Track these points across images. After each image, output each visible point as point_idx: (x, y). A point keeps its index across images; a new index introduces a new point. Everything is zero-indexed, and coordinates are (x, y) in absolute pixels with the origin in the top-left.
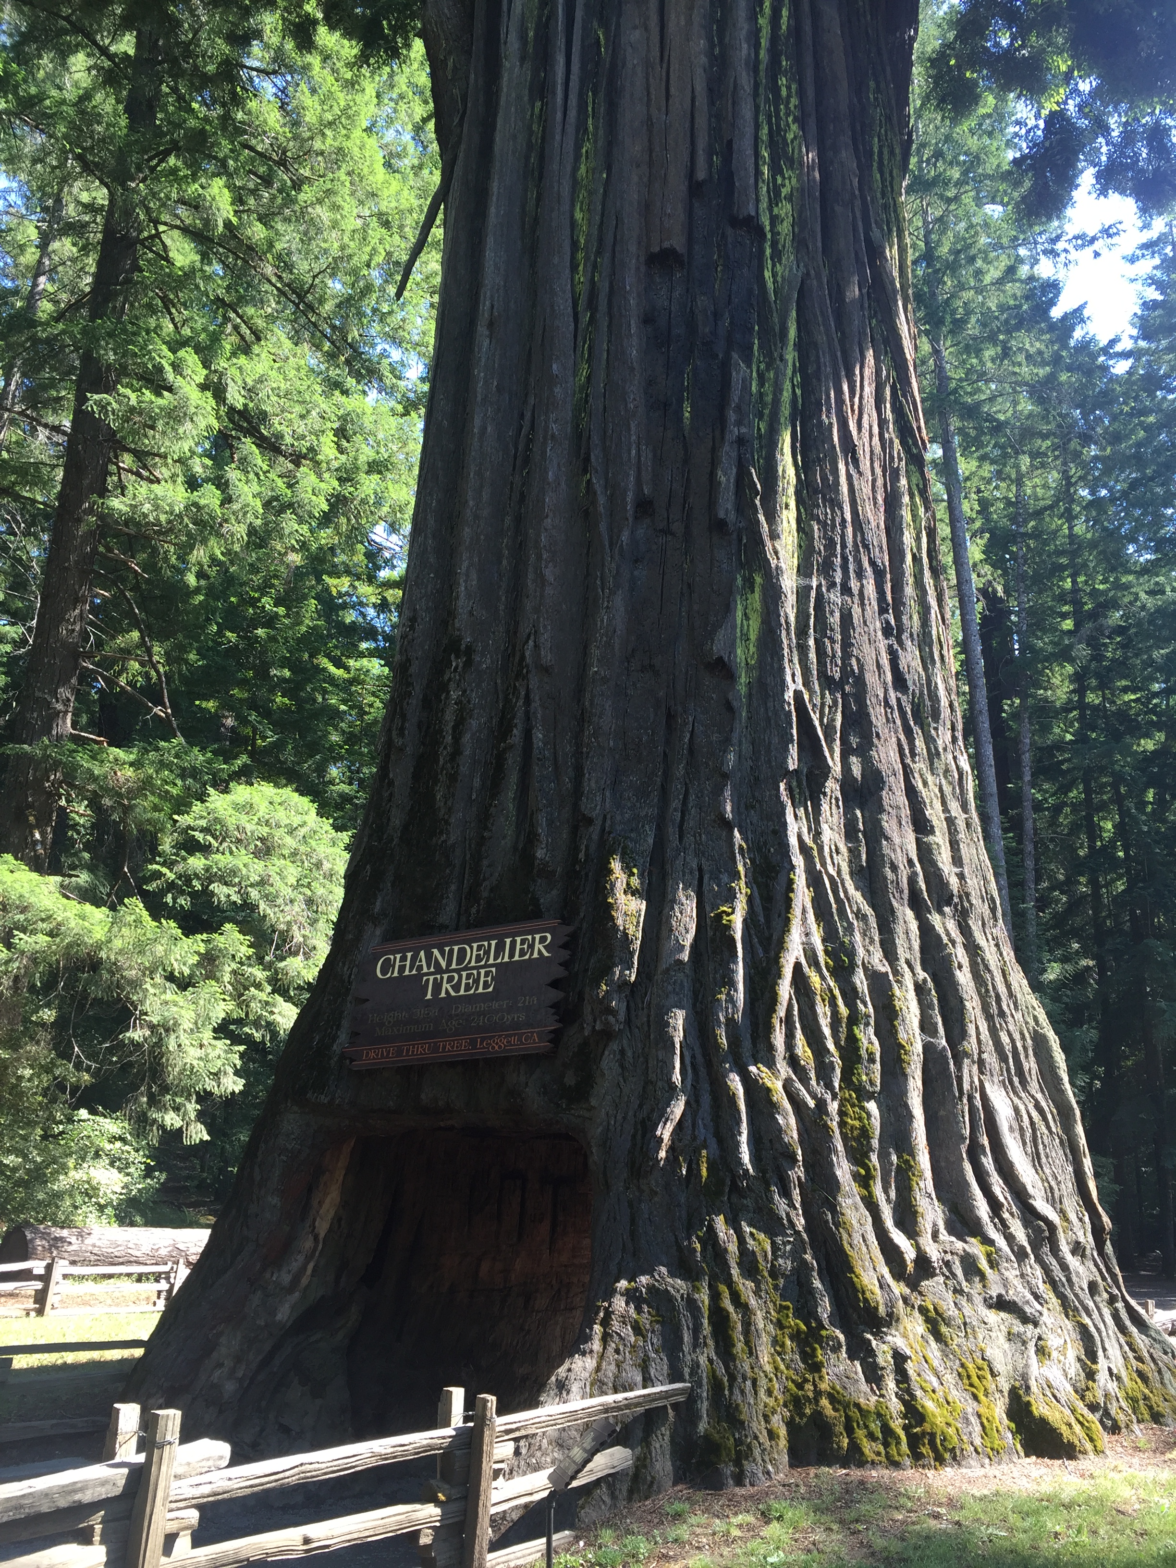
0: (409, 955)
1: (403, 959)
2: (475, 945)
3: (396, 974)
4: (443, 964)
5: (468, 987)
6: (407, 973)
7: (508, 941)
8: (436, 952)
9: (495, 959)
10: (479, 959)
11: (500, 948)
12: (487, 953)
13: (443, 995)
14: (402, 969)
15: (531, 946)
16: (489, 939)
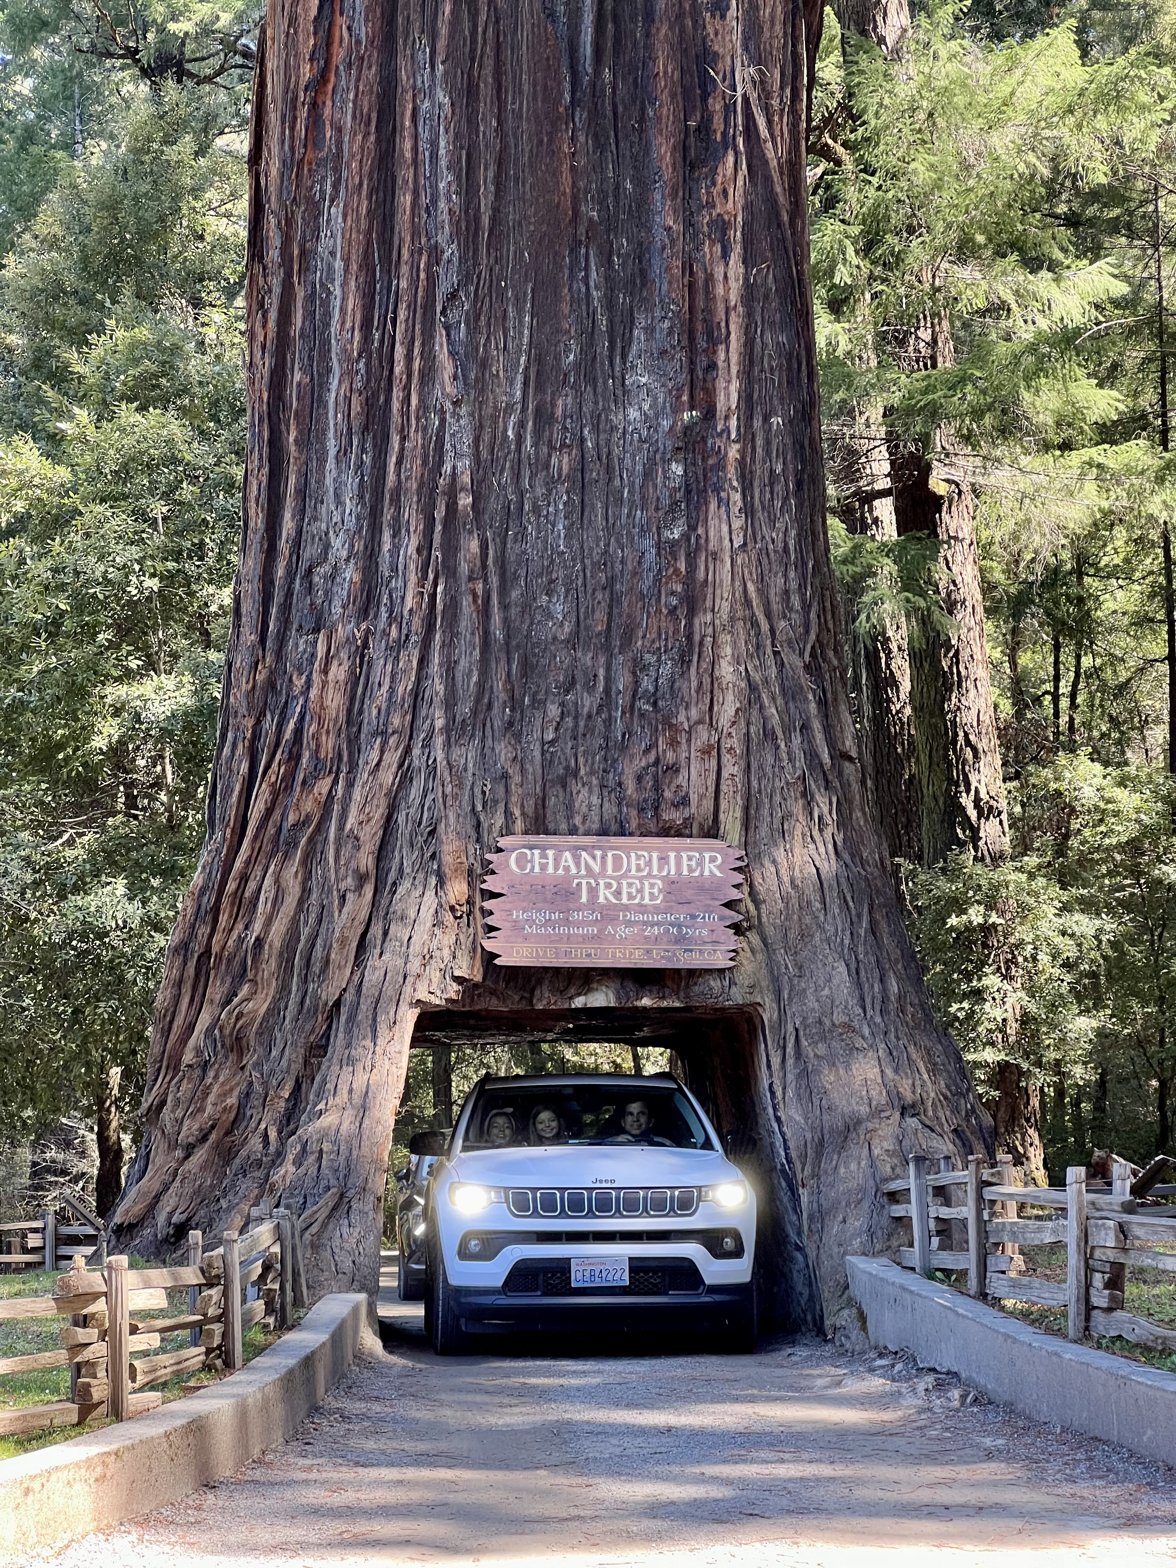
0: (550, 853)
1: (544, 856)
2: (633, 855)
3: (537, 869)
4: (596, 868)
5: (631, 897)
6: (551, 870)
7: (672, 855)
8: (584, 854)
9: (660, 869)
10: (639, 869)
11: (664, 860)
12: (649, 863)
13: (601, 900)
14: (544, 867)
15: (701, 863)
16: (649, 850)
